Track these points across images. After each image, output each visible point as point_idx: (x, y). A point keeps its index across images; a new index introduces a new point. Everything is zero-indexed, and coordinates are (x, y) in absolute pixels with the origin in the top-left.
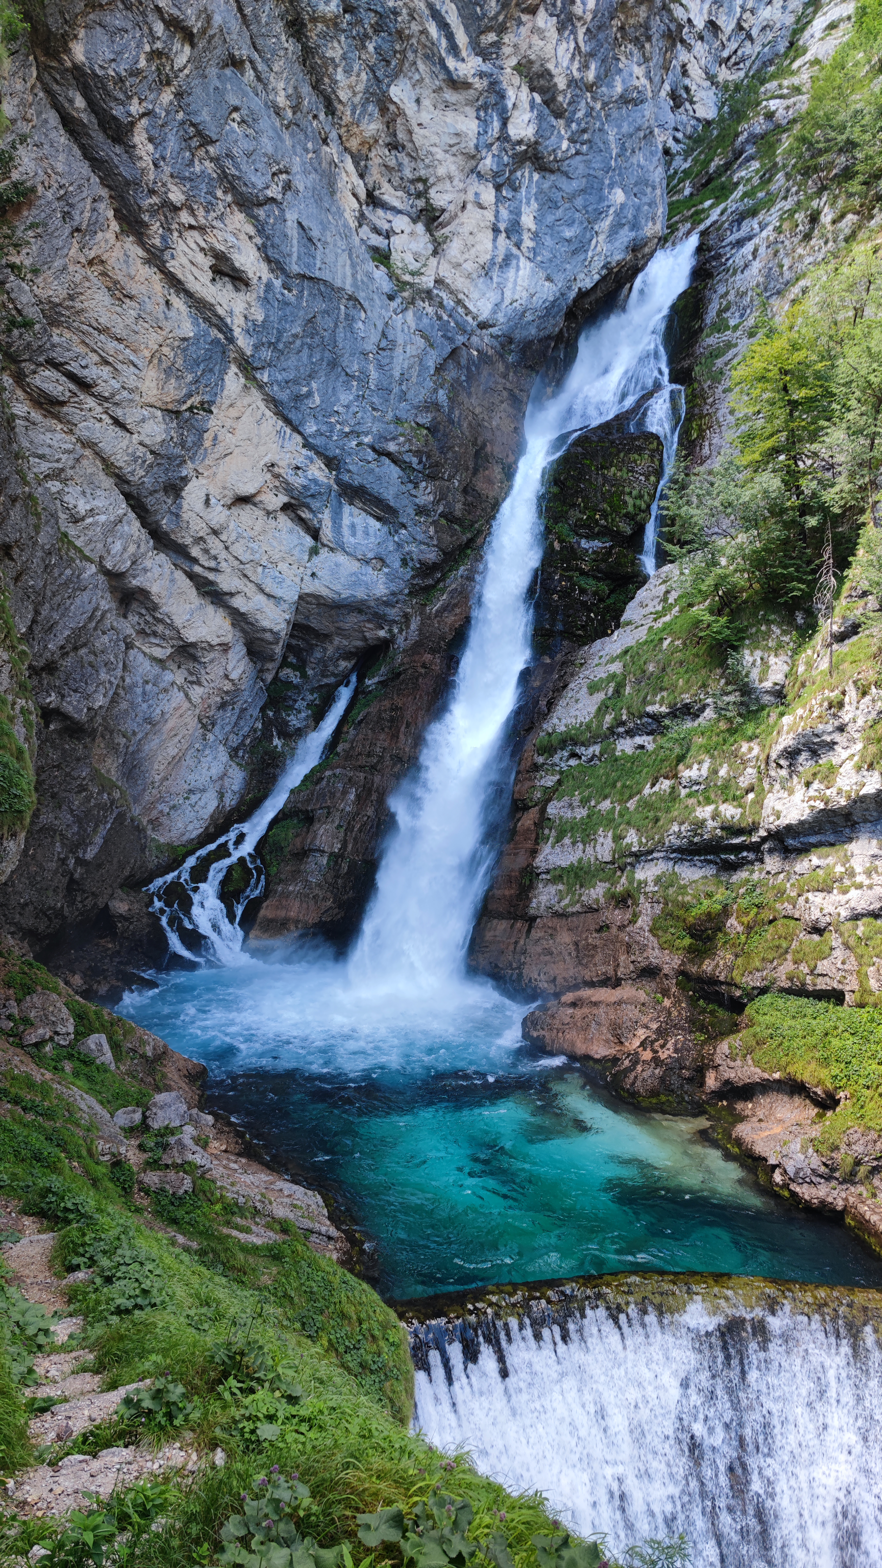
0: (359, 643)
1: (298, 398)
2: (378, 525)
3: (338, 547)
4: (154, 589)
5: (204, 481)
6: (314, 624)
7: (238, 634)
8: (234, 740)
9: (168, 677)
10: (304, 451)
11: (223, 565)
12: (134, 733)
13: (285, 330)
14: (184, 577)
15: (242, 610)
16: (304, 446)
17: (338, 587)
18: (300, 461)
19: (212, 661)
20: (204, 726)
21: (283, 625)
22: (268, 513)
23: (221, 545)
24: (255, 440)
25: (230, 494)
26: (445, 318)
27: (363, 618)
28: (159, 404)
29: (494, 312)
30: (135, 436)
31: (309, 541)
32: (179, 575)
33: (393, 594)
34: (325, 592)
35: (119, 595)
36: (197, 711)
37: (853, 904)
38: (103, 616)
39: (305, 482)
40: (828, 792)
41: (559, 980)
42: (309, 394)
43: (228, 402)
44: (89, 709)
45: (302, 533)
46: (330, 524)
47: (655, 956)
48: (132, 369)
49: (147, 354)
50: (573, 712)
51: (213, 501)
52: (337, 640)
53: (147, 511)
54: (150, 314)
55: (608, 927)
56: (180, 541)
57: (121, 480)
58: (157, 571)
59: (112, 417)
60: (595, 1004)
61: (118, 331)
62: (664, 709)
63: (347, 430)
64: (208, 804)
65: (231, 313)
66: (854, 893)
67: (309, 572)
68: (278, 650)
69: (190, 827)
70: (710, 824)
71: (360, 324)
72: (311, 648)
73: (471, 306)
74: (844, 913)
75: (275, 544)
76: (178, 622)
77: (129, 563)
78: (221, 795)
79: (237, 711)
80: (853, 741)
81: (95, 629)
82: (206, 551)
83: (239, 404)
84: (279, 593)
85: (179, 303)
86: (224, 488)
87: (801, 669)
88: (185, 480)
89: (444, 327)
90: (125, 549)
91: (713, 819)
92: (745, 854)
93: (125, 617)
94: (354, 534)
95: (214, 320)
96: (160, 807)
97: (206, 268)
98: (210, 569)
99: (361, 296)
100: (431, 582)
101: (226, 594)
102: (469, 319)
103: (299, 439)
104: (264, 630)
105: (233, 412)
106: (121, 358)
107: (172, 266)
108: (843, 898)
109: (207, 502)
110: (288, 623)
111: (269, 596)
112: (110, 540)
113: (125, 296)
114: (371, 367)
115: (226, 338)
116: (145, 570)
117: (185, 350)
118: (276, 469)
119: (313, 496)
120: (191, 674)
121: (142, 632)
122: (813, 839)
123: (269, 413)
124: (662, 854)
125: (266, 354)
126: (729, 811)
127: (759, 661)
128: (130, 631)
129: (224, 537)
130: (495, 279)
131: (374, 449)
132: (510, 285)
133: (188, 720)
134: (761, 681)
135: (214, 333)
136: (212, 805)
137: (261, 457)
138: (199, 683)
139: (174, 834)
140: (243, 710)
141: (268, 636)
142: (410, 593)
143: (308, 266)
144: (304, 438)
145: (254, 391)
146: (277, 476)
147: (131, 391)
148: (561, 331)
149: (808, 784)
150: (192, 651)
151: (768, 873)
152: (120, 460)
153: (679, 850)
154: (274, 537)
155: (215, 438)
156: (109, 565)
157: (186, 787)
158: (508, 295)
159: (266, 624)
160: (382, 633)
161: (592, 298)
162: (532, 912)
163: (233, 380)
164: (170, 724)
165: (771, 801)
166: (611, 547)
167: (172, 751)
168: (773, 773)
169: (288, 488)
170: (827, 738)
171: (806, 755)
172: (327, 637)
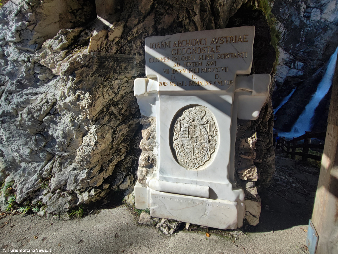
0: (297, 82)
1: (289, 47)
2: (303, 64)
3: (294, 68)
6: (289, 80)
7: (275, 84)
10: (289, 55)
17: (293, 75)
18: (288, 57)
22: (282, 65)
27: (298, 78)
29: (335, 19)
31: (289, 68)
33: (305, 74)
34: (291, 76)
39: (289, 60)
42: (291, 46)
46: (293, 65)
52: (293, 82)
67: (288, 73)
68: (282, 85)
72: (288, 84)
73: (329, 20)
84: (283, 77)
94: (298, 66)
100: (313, 71)
102: (328, 23)
103: (288, 53)
110: (284, 81)
111: (281, 77)
119: (290, 62)
123: (283, 51)
137: (281, 58)
141: (280, 83)
145: (281, 48)
146: (284, 60)
154: (283, 69)
159: (280, 81)
160: (302, 80)
169: (285, 61)
172: (291, 82)
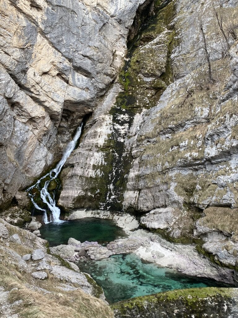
0: (83, 114)
1: (59, 42)
2: (86, 78)
3: (75, 85)
4: (21, 102)
5: (33, 69)
6: (69, 109)
7: (47, 113)
8: (49, 145)
9: (27, 127)
10: (62, 57)
11: (41, 93)
12: (19, 145)
13: (54, 22)
14: (29, 97)
15: (48, 106)
16: (62, 56)
17: (76, 97)
18: (61, 60)
19: (40, 122)
20: (39, 141)
21: (60, 110)
22: (53, 77)
23: (40, 87)
24: (47, 55)
25: (41, 72)
26: (101, 15)
27: (84, 106)
28: (18, 47)
29: (115, 12)
30: (12, 57)
31: (66, 84)
32: (28, 97)
33: (92, 98)
34: (72, 99)
35: (11, 104)
36: (37, 137)
37: (232, 178)
38: (6, 111)
39: (63, 67)
40: (223, 146)
41: (149, 207)
42: (62, 40)
43: (38, 44)
44: (4, 139)
45: (64, 82)
46: (71, 79)
47: (176, 197)
48: (9, 37)
49: (13, 32)
50: (147, 129)
51: (36, 74)
52: (77, 113)
53: (17, 79)
54: (13, 20)
55: (162, 191)
56: (27, 87)
57: (8, 70)
58: (21, 96)
59: (4, 52)
60: (160, 213)
61: (4, 26)
62: (174, 126)
63: (74, 50)
64: (42, 164)
65: (37, 18)
66: (232, 175)
67: (66, 93)
68: (59, 117)
69: (38, 171)
70: (189, 158)
71: (76, 18)
72: (69, 116)
73: (108, 11)
74: (230, 181)
75: (56, 86)
76: (29, 111)
77: (13, 95)
78: (46, 161)
79: (49, 136)
80: (229, 130)
81: (4, 115)
82: (35, 89)
83: (42, 45)
84: (58, 100)
85: (21, 16)
86: (39, 70)
87: (212, 111)
88: (27, 68)
89: (100, 18)
90: (11, 91)
91: (190, 157)
92: (200, 166)
93: (13, 111)
94: (79, 81)
95: (32, 20)
96: (28, 166)
97: (29, 5)
98: (37, 95)
99: (75, 10)
100: (102, 94)
101: (43, 102)
102: (108, 15)
103: (60, 54)
104: (55, 112)
105: (40, 47)
106: (5, 34)
107: (19, 5)
108: (229, 177)
109: (34, 75)
110: (62, 109)
111: (56, 101)
112: (6, 88)
113: (5, 15)
114: (80, 31)
115: (36, 26)
116: (18, 96)
117: (24, 30)
118: (54, 63)
119: (66, 71)
120: (34, 126)
121: (18, 115)
122: (219, 160)
123: (50, 47)
124: (176, 168)
125: (49, 29)
126: (195, 154)
127: (200, 110)
128: (15, 115)
129: (40, 85)
130: (115, 2)
131: (83, 55)
132: (119, 4)
133: (34, 140)
134: (201, 115)
135: (33, 24)
136: (44, 164)
137: (49, 60)
138: (37, 129)
139: (33, 174)
140: (50, 136)
141: (56, 113)
142: (97, 98)
143: (59, 2)
144: (62, 54)
145: (46, 40)
146: (55, 65)
147: (9, 43)
148: (135, 17)
149: (217, 145)
150: (34, 119)
151: (207, 171)
152: (8, 64)
153: (181, 166)
154: (55, 84)
155: (35, 55)
156: (7, 96)
157: (36, 160)
158: (119, 7)
159: (55, 110)
160: (90, 110)
161: (144, 6)
162: (140, 188)
163: (39, 38)
164: (29, 141)
165: (207, 150)
166: (155, 80)
167: (30, 149)
168: (207, 142)
169: (58, 69)
170: (222, 130)
171: (216, 136)
172: (74, 112)
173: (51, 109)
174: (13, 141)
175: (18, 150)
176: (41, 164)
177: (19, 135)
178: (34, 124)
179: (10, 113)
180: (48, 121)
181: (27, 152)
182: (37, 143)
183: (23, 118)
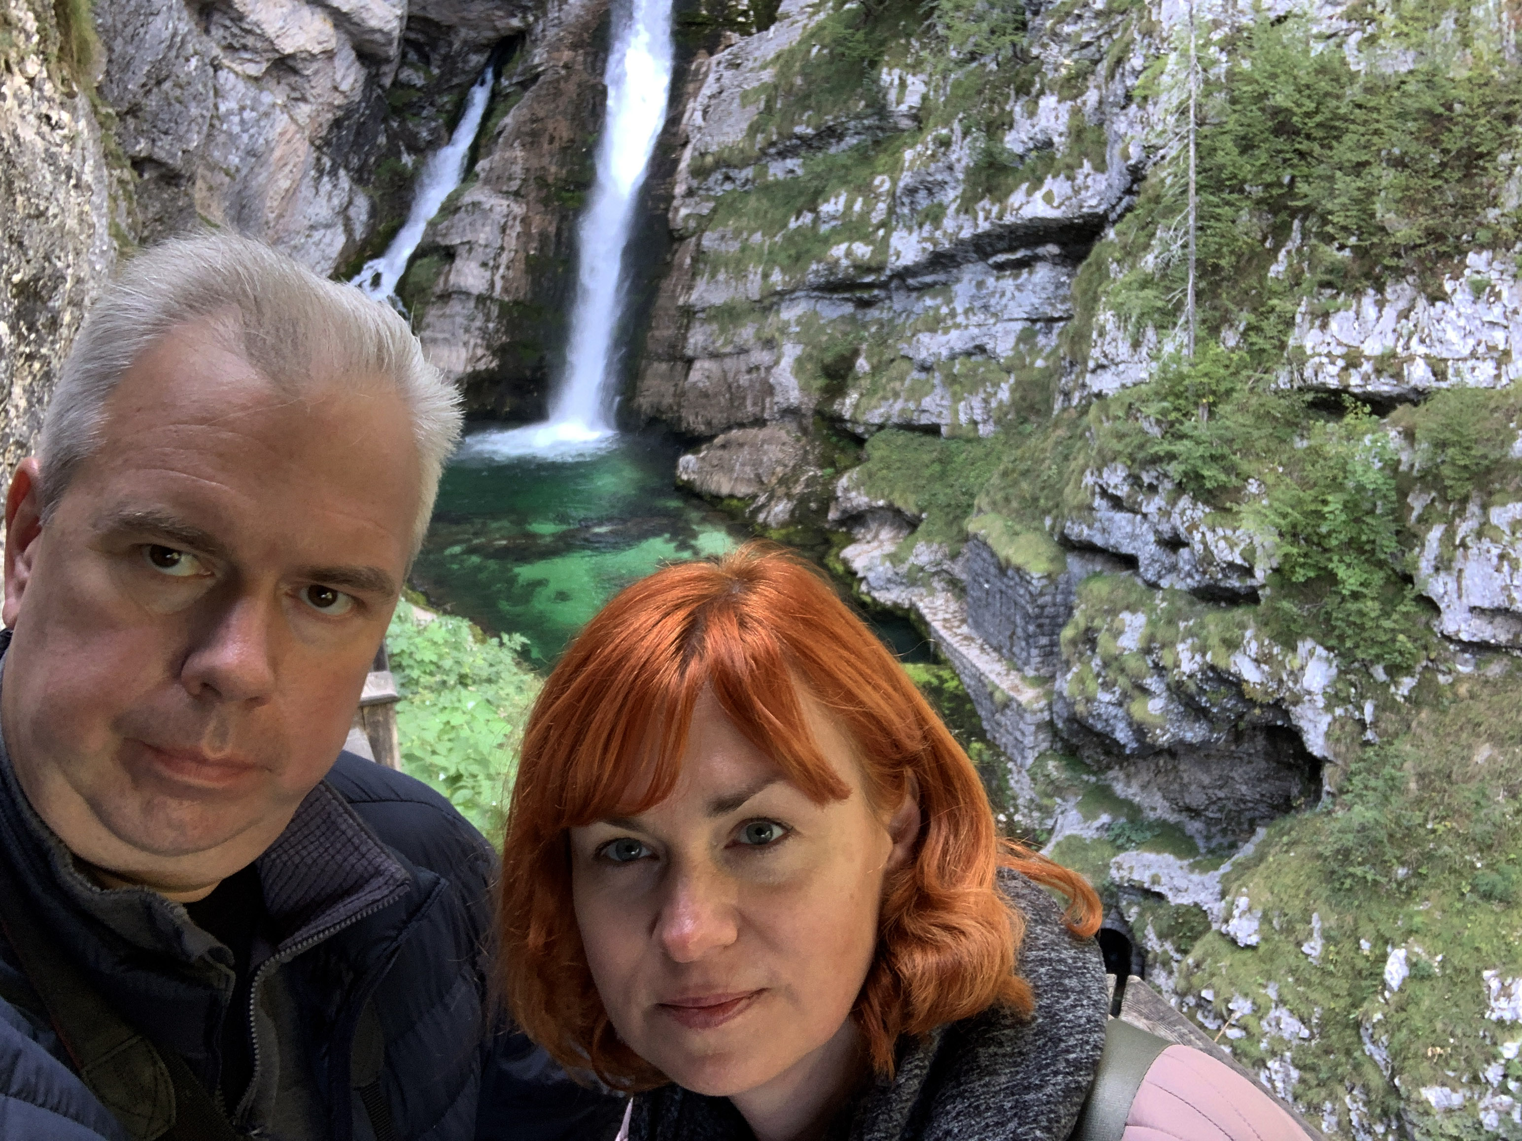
0: (491, 34)
6: (433, 15)
7: (344, 36)
8: (355, 162)
9: (267, 98)
12: (238, 170)
15: (345, 9)
19: (316, 73)
20: (318, 148)
21: (395, 23)
27: (490, 5)
35: (198, 5)
36: (307, 133)
38: (183, 42)
40: (937, 234)
41: (715, 421)
44: (184, 152)
47: (795, 396)
50: (726, 129)
52: (463, 32)
55: (757, 368)
60: (742, 445)
62: (810, 131)
64: (335, 241)
68: (393, 51)
72: (433, 43)
76: (271, 31)
78: (349, 230)
80: (957, 182)
81: (177, 57)
87: (931, 94)
91: (846, 258)
92: (876, 292)
93: (207, 31)
104: (373, 31)
110: (401, 18)
120: (294, 89)
121: (230, 48)
124: (804, 293)
126: (862, 250)
127: (897, 81)
128: (217, 51)
133: (298, 145)
134: (898, 104)
136: (340, 241)
138: (304, 99)
140: (361, 125)
141: (378, 37)
149: (922, 225)
150: (291, 63)
151: (895, 311)
153: (819, 288)
157: (306, 223)
159: (374, 23)
160: (515, 22)
162: (689, 352)
164: (277, 154)
165: (895, 240)
167: (284, 184)
168: (898, 211)
170: (939, 177)
171: (922, 194)
172: (450, 27)
173: (356, 20)
174: (216, 154)
175: (237, 188)
176: (327, 240)
177: (236, 129)
178: (293, 79)
179: (197, 46)
180: (348, 68)
181: (271, 193)
182: (308, 155)
183: (250, 60)
